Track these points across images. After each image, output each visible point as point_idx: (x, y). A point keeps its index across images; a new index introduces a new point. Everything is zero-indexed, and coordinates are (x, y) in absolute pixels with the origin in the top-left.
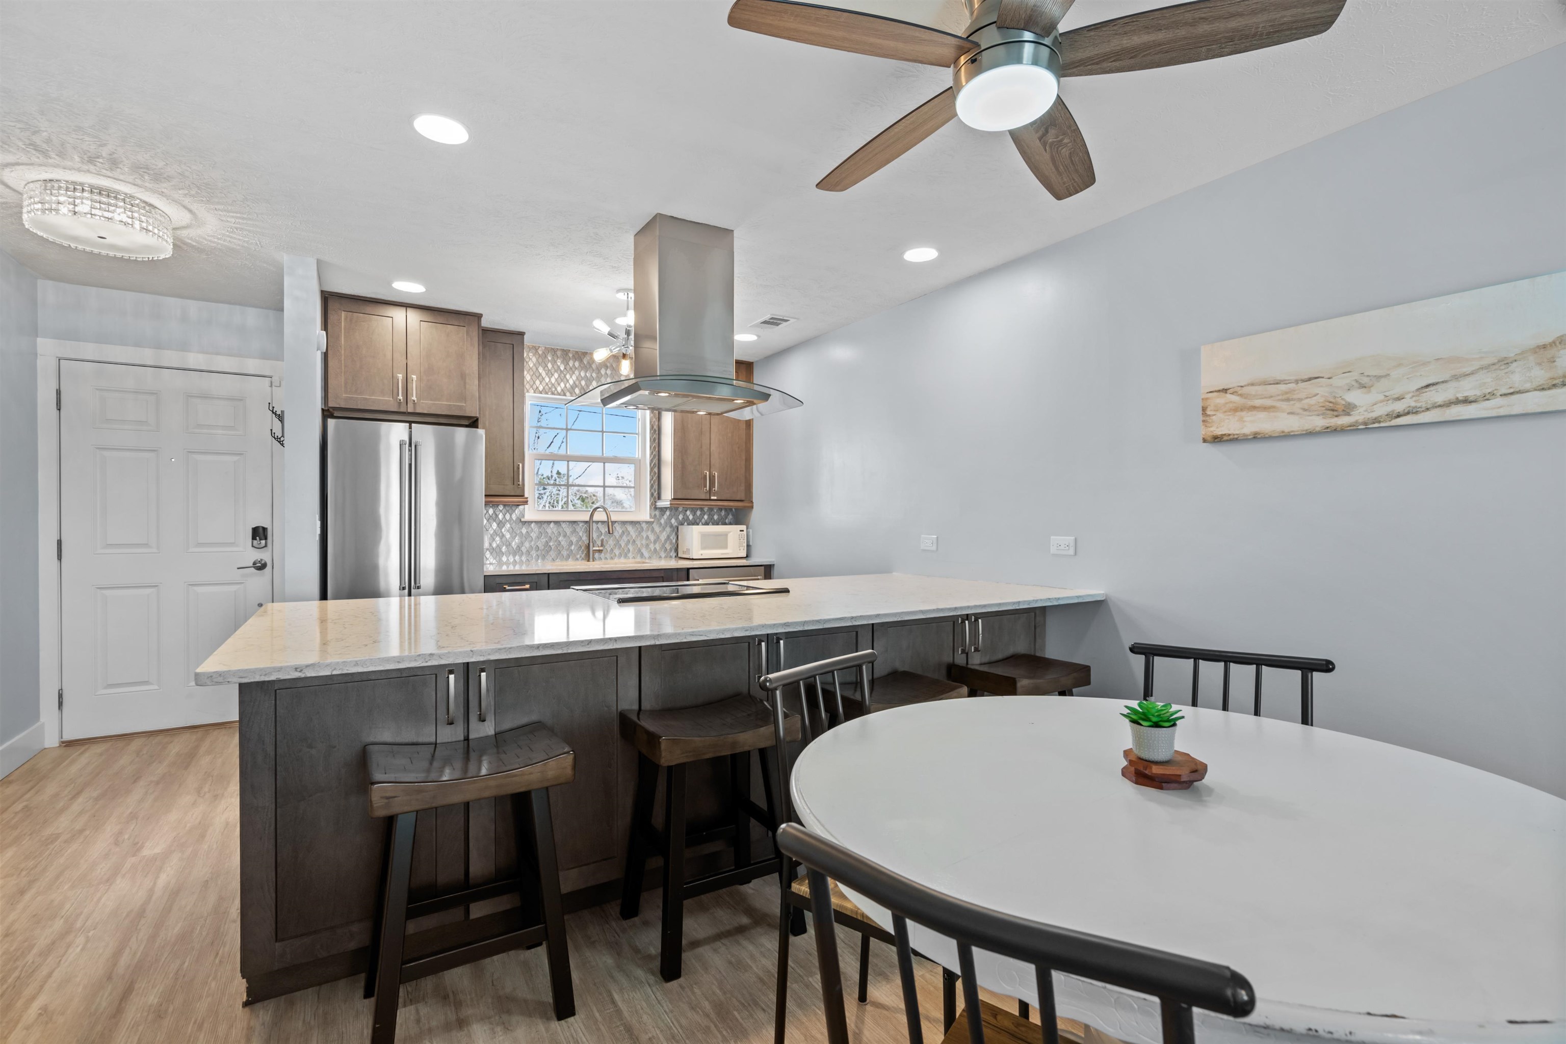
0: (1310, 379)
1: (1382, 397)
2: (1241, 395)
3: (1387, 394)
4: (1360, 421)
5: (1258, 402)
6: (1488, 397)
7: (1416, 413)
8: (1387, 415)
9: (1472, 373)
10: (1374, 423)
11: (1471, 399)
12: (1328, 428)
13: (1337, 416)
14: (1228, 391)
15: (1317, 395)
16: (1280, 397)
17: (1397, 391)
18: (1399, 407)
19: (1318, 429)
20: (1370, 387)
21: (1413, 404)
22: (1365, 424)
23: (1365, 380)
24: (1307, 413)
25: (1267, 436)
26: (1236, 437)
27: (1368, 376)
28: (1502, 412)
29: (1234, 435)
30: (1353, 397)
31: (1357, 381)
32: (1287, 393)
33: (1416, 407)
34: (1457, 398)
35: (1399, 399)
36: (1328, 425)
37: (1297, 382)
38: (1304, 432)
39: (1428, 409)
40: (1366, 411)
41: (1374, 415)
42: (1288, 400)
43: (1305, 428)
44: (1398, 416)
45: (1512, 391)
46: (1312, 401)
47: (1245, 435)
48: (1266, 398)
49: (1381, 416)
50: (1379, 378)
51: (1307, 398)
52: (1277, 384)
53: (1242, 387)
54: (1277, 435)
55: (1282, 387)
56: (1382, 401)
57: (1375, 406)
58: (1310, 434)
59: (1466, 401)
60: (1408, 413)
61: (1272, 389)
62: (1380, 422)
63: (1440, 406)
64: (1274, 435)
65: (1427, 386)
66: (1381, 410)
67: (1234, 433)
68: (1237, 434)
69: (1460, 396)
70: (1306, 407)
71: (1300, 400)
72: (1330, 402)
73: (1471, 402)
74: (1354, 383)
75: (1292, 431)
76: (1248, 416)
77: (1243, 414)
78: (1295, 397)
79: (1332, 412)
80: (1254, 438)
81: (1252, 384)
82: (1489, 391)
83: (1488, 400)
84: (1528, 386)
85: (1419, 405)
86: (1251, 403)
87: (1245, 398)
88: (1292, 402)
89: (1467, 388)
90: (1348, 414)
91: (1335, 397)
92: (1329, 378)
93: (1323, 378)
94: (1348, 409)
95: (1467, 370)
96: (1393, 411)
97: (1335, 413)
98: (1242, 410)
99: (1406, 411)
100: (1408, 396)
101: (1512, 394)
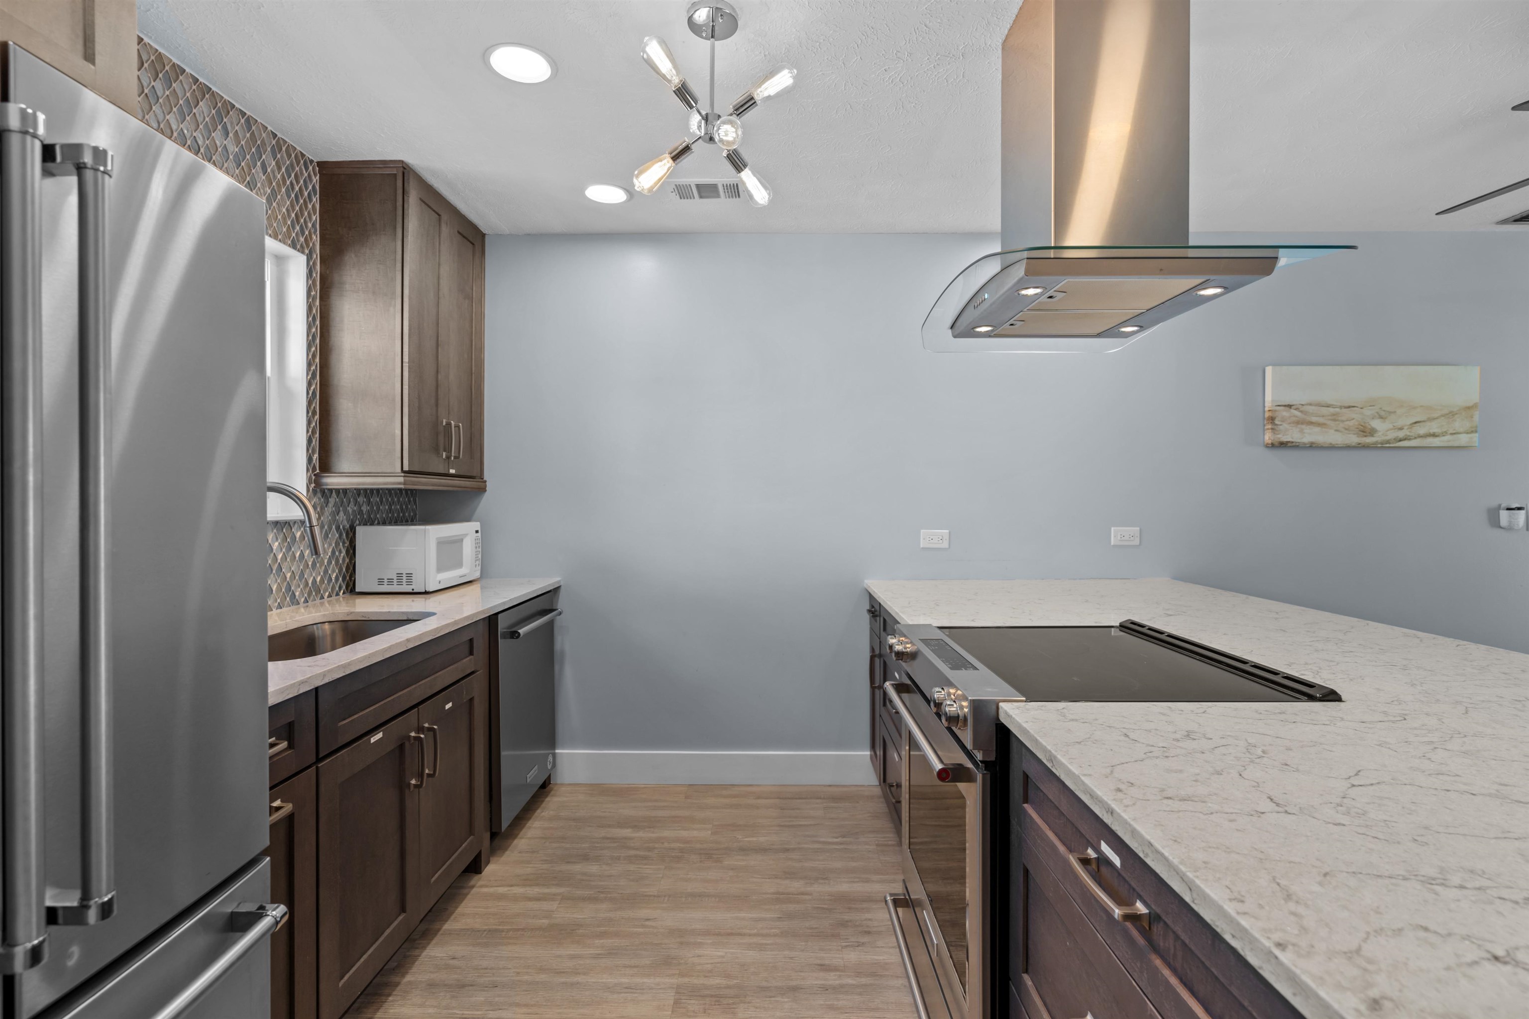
0: (1349, 407)
1: (1392, 427)
2: (1301, 412)
3: (1394, 424)
4: (1379, 441)
5: (1314, 419)
6: (1444, 434)
7: (1410, 439)
8: (1394, 439)
9: (1437, 418)
10: (1386, 444)
11: (1437, 434)
12: (1359, 444)
13: (1366, 436)
14: (1292, 407)
15: (1354, 419)
16: (1330, 418)
17: (1400, 423)
18: (1401, 434)
19: (1354, 444)
20: (1386, 418)
21: (1408, 434)
22: (1382, 443)
23: (1383, 413)
24: (1346, 431)
25: (1320, 446)
26: (1297, 444)
27: (1384, 411)
28: (1450, 444)
29: (1296, 443)
30: (1376, 424)
31: (1377, 413)
32: (1334, 415)
33: (1409, 436)
34: (1430, 433)
35: (1401, 429)
36: (1360, 442)
37: (1341, 407)
38: (1345, 446)
39: (1415, 438)
40: (1383, 435)
41: (1387, 438)
42: (1335, 420)
43: (1346, 443)
44: (1400, 440)
45: (1454, 432)
46: (1351, 423)
47: (1304, 444)
48: (1320, 416)
49: (1391, 439)
50: (1390, 413)
51: (1347, 420)
52: (1328, 407)
53: (1302, 405)
54: (1327, 445)
55: (1331, 410)
56: (1391, 429)
57: (1388, 432)
58: (1348, 447)
59: (1434, 435)
60: (1405, 439)
61: (1325, 411)
62: (1390, 443)
63: (1421, 437)
64: (1324, 446)
65: (1416, 423)
66: (1391, 435)
67: (1297, 441)
68: (1299, 442)
69: (1431, 431)
70: (1347, 427)
71: (1343, 421)
72: (1362, 426)
73: (1437, 436)
74: (1376, 414)
75: (1337, 444)
76: (1307, 429)
77: (1303, 427)
78: (1340, 418)
79: (1362, 433)
80: (1311, 446)
81: (1310, 404)
82: (1445, 430)
83: (1444, 436)
84: (1461, 430)
85: (1411, 434)
86: (1308, 418)
87: (1305, 414)
88: (1337, 422)
89: (1434, 427)
90: (1372, 436)
91: (1365, 423)
92: (1361, 408)
93: (1357, 407)
94: (1372, 432)
95: (1436, 415)
96: (1398, 437)
97: (1365, 434)
98: (1302, 424)
99: (1404, 438)
100: (1406, 428)
101: (1454, 434)
